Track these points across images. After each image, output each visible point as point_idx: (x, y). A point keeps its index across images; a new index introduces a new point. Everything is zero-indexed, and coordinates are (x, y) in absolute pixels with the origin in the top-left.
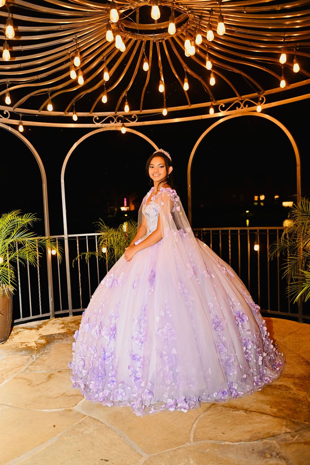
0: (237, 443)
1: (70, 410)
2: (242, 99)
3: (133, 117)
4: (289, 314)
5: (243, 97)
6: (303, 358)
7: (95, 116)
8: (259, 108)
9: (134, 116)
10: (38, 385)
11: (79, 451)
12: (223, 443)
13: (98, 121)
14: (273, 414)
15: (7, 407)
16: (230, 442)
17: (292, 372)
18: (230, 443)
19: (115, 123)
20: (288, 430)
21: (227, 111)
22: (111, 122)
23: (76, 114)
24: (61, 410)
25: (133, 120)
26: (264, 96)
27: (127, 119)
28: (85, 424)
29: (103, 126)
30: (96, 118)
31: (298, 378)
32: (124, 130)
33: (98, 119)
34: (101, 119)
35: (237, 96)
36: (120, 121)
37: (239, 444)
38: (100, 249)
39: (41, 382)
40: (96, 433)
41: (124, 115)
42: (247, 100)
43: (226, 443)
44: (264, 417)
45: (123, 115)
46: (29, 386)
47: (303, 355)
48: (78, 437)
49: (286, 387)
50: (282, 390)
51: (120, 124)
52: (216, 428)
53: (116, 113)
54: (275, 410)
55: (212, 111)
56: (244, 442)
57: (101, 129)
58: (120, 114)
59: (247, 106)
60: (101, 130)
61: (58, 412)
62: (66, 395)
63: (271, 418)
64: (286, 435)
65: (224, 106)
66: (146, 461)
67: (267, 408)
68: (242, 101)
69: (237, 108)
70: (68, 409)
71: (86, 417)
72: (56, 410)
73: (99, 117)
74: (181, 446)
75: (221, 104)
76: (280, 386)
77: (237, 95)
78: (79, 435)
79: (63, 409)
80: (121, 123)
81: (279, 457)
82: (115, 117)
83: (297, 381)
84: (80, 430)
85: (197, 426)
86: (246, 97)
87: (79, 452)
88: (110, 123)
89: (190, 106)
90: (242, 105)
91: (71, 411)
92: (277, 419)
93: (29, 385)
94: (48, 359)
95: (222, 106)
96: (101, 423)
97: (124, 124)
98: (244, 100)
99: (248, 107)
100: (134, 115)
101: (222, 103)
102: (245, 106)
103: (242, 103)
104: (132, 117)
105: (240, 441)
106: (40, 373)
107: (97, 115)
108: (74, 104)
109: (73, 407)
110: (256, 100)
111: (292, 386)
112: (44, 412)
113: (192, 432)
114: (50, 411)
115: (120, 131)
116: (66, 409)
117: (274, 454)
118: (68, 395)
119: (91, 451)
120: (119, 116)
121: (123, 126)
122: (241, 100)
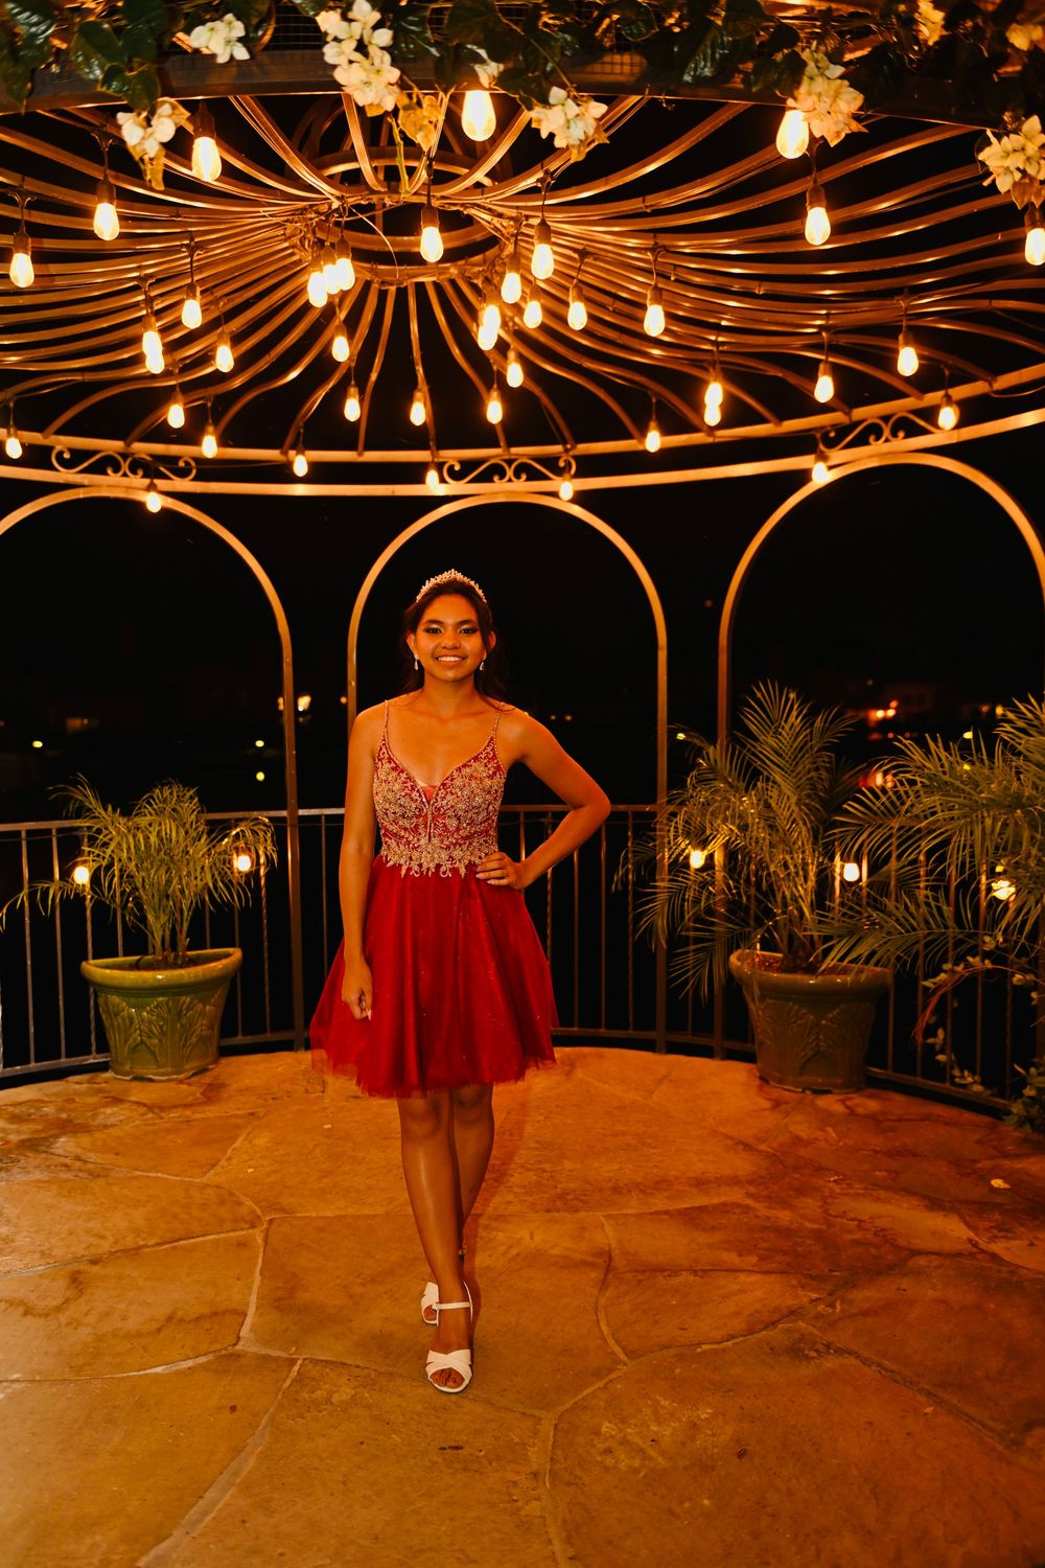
0: (730, 1343)
1: (231, 1355)
2: (513, 457)
3: (181, 464)
4: (631, 1033)
5: (514, 450)
6: (728, 1137)
7: (58, 448)
8: (567, 488)
9: (187, 463)
10: (59, 1309)
11: (362, 1443)
12: (699, 1350)
13: (67, 464)
14: (755, 1269)
15: (16, 1386)
16: (711, 1343)
17: (727, 1171)
18: (714, 1346)
19: (125, 475)
20: (814, 1296)
21: (469, 482)
22: (109, 471)
23: (16, 436)
24: (203, 1360)
25: (182, 473)
26: (574, 457)
27: (162, 469)
28: (313, 1379)
29: (86, 482)
30: (60, 455)
31: (750, 1182)
32: (154, 503)
33: (67, 456)
34: (76, 458)
35: (499, 446)
36: (140, 473)
37: (733, 1344)
38: (66, 874)
39: (63, 1300)
40: (367, 1395)
41: (153, 453)
42: (525, 460)
43: (705, 1347)
44: (742, 1277)
45: (151, 455)
46: (29, 1317)
47: (721, 1129)
48: (324, 1413)
49: (739, 1205)
50: (734, 1213)
51: (139, 481)
52: (657, 1322)
53: (128, 445)
54: (753, 1259)
55: (432, 476)
56: (742, 1339)
57: (81, 490)
58: (139, 452)
59: (524, 477)
60: (81, 494)
61: (203, 1366)
62: (181, 1320)
63: (760, 1277)
64: (816, 1307)
65: (457, 468)
66: (556, 1425)
67: (731, 1258)
68: (510, 462)
69: (496, 478)
70: (223, 1352)
71: (299, 1362)
72: (190, 1363)
73: (72, 451)
74: (612, 1376)
75: (451, 462)
76: (724, 1204)
77: (502, 444)
78: (325, 1409)
79: (210, 1357)
80: (143, 477)
81: (836, 1352)
82: (125, 456)
83: (752, 1189)
84: (314, 1396)
85: (608, 1325)
86: (523, 452)
87: (364, 1447)
88: (106, 474)
89: (360, 454)
90: (510, 473)
91: (239, 1356)
92: (773, 1275)
93: (26, 1313)
94: (16, 1233)
95: (452, 467)
96: (358, 1367)
97: (156, 481)
98: (515, 460)
99: (527, 480)
100: (185, 459)
101: (453, 456)
102: (517, 476)
103: (510, 466)
104: (177, 463)
105: (733, 1337)
106: (30, 1274)
107: (63, 443)
108: (12, 405)
109: (235, 1345)
110: (551, 463)
111: (750, 1202)
112: (155, 1374)
113: (611, 1342)
114: (174, 1369)
115: (141, 505)
116: (218, 1354)
117: (821, 1348)
118: (187, 1319)
119: (394, 1436)
120: (137, 456)
121: (151, 488)
122: (507, 457)
